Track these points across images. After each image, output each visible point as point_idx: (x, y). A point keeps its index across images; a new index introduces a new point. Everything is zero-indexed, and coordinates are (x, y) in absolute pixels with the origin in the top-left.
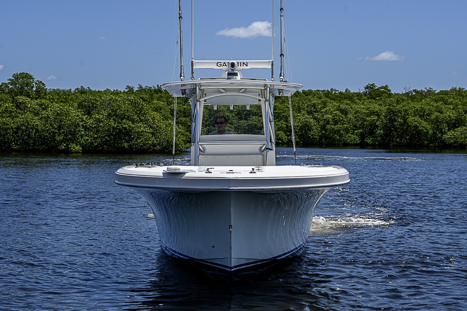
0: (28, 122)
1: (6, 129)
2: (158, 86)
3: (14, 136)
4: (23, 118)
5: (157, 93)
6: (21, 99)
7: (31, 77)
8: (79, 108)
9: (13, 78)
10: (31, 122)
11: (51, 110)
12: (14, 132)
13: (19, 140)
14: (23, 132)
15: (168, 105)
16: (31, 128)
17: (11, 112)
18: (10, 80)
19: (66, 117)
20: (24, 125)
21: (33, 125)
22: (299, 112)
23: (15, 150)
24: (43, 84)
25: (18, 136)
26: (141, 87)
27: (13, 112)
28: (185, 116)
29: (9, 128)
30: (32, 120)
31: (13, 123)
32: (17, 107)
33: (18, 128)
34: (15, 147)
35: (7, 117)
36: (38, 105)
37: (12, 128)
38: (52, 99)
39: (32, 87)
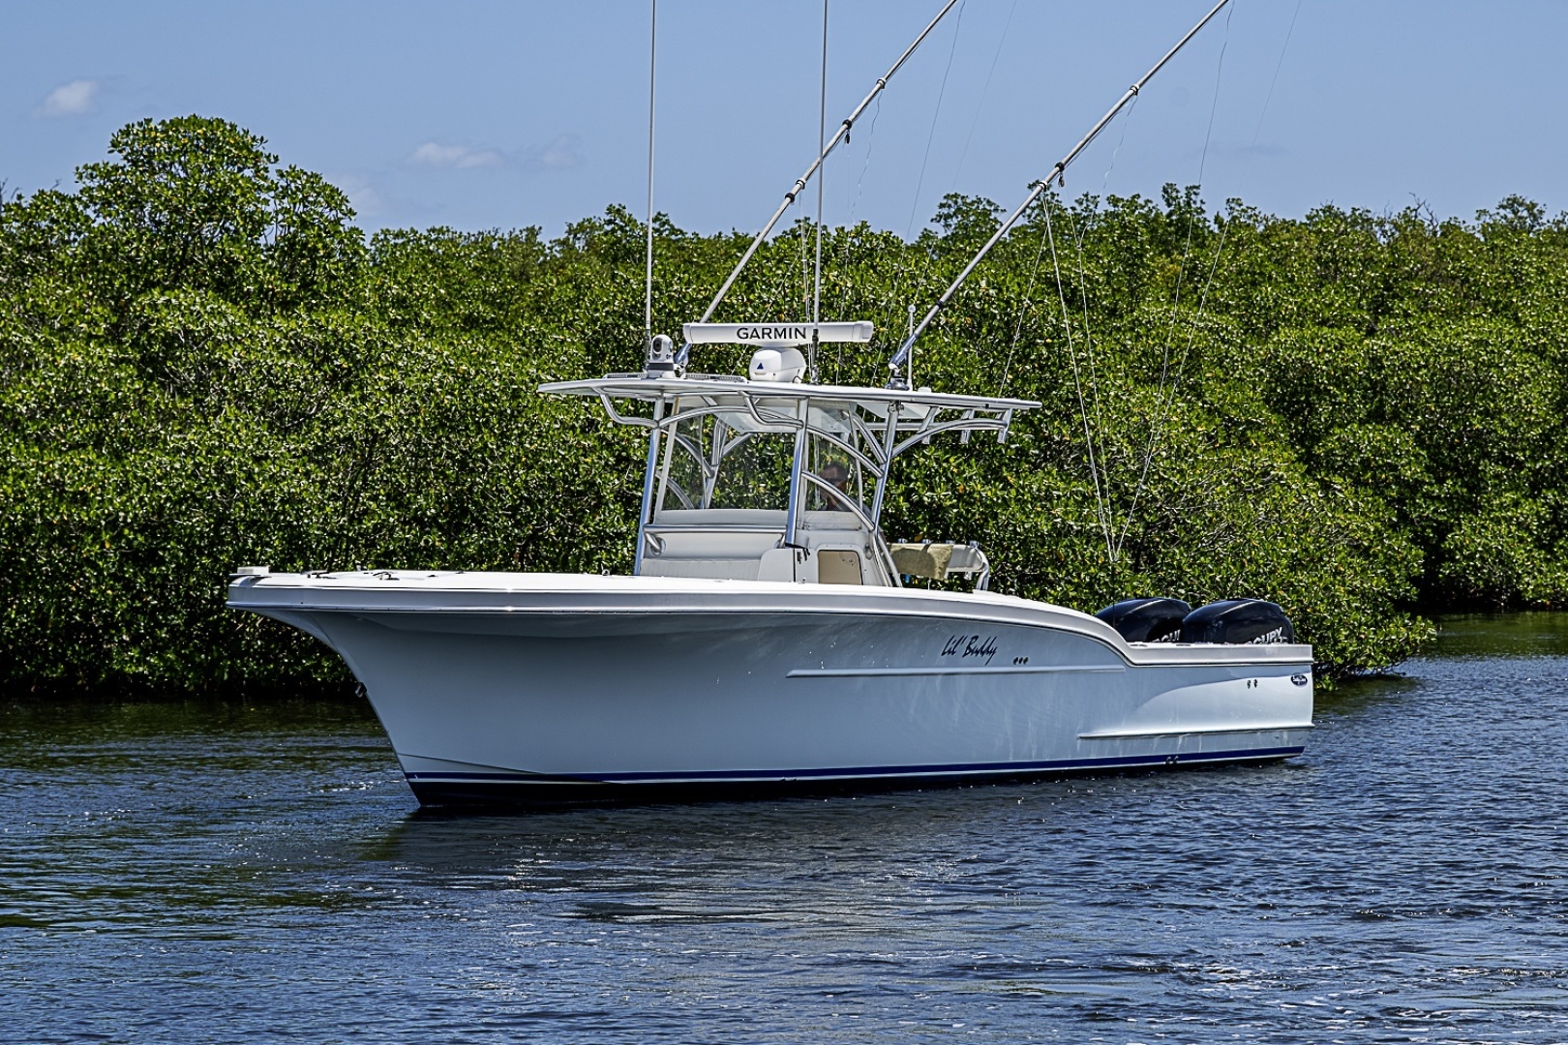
0: (231, 482)
1: (66, 536)
2: (1168, 191)
3: (128, 585)
4: (191, 451)
5: (1166, 248)
7: (245, 151)
9: (117, 159)
10: (249, 477)
11: (394, 389)
12: (131, 556)
13: (168, 609)
14: (192, 550)
15: (1249, 329)
16: (251, 525)
17: (105, 409)
19: (503, 437)
20: (200, 501)
21: (267, 499)
23: (136, 689)
24: (334, 197)
25: (160, 585)
27: (121, 405)
28: (1377, 416)
29: (93, 529)
30: (257, 460)
31: (124, 488)
32: (152, 368)
33: (156, 526)
34: (132, 663)
35: (76, 446)
36: (297, 349)
37: (113, 523)
38: (400, 302)
39: (257, 224)
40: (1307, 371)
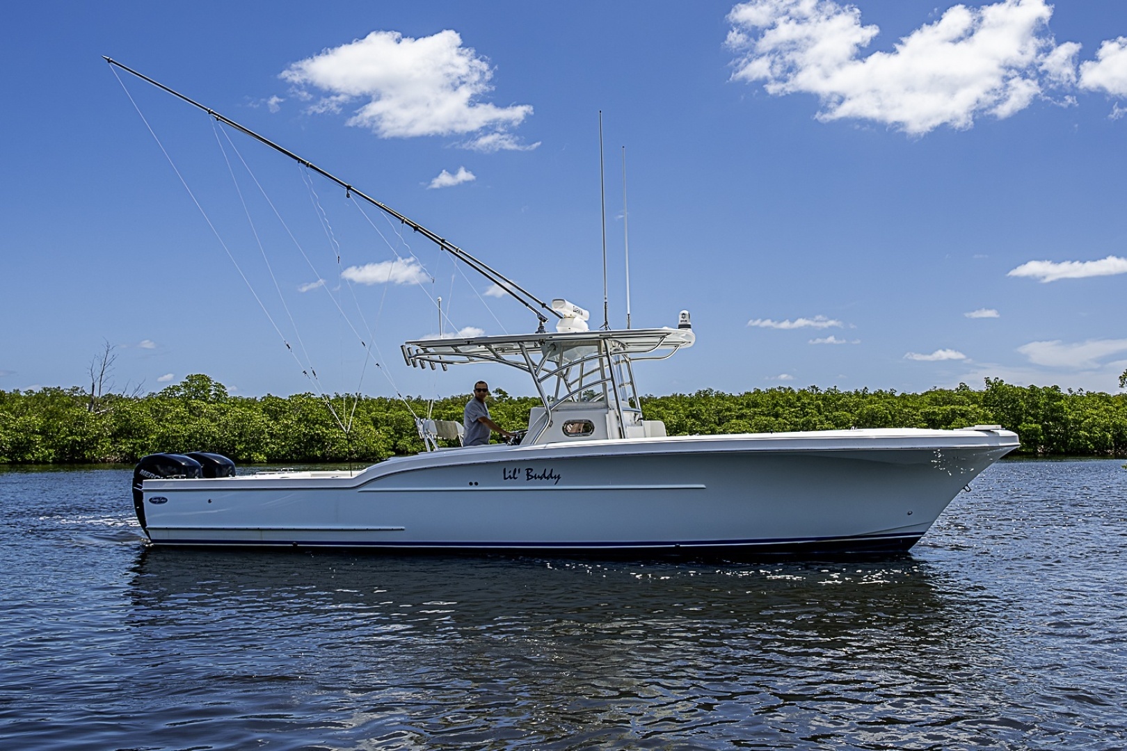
0: (204, 429)
1: (175, 437)
3: (186, 446)
4: (197, 425)
6: (195, 403)
7: (209, 380)
8: (264, 413)
9: (187, 380)
10: (207, 429)
11: (231, 415)
12: (186, 441)
14: (197, 440)
15: (368, 413)
16: (207, 436)
17: (183, 418)
18: (183, 382)
19: (249, 423)
20: (198, 432)
21: (209, 432)
22: (514, 419)
24: (223, 387)
25: (191, 446)
26: (337, 396)
27: (186, 418)
28: (387, 425)
29: (180, 437)
30: (209, 426)
31: (185, 430)
32: (191, 412)
33: (190, 436)
35: (178, 424)
36: (215, 409)
37: (183, 436)
38: (233, 403)
39: (210, 391)
40: (377, 418)
